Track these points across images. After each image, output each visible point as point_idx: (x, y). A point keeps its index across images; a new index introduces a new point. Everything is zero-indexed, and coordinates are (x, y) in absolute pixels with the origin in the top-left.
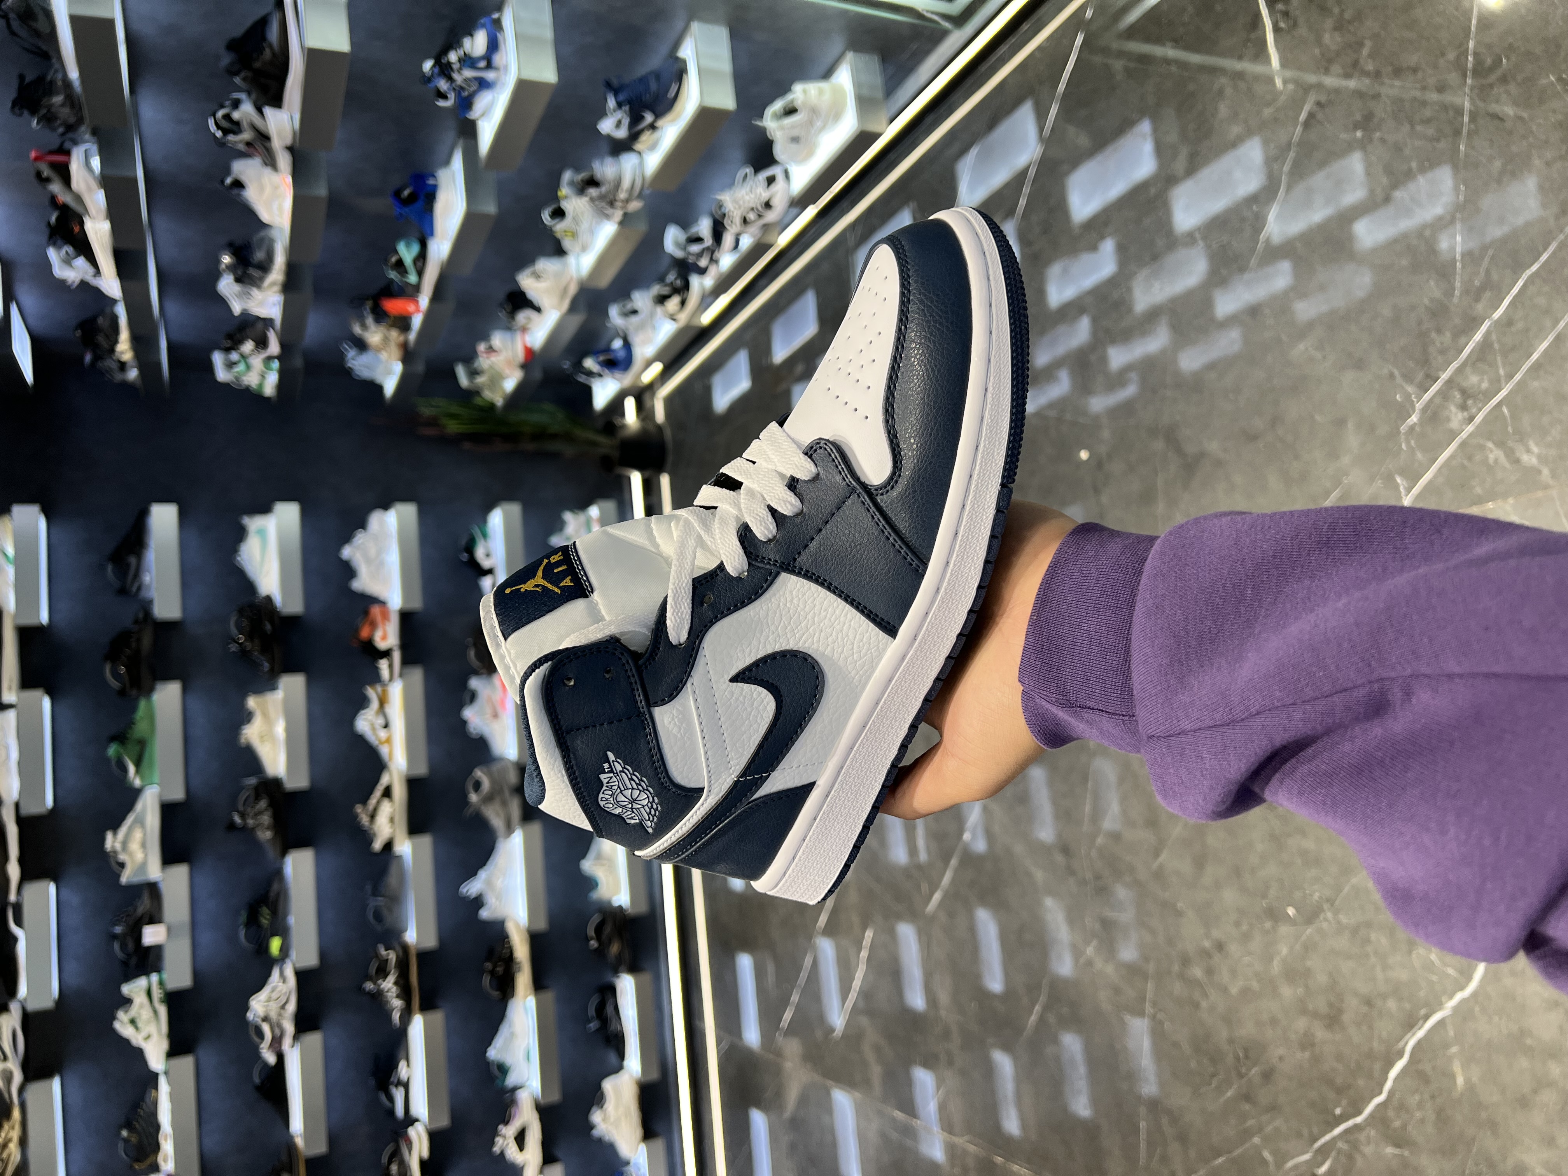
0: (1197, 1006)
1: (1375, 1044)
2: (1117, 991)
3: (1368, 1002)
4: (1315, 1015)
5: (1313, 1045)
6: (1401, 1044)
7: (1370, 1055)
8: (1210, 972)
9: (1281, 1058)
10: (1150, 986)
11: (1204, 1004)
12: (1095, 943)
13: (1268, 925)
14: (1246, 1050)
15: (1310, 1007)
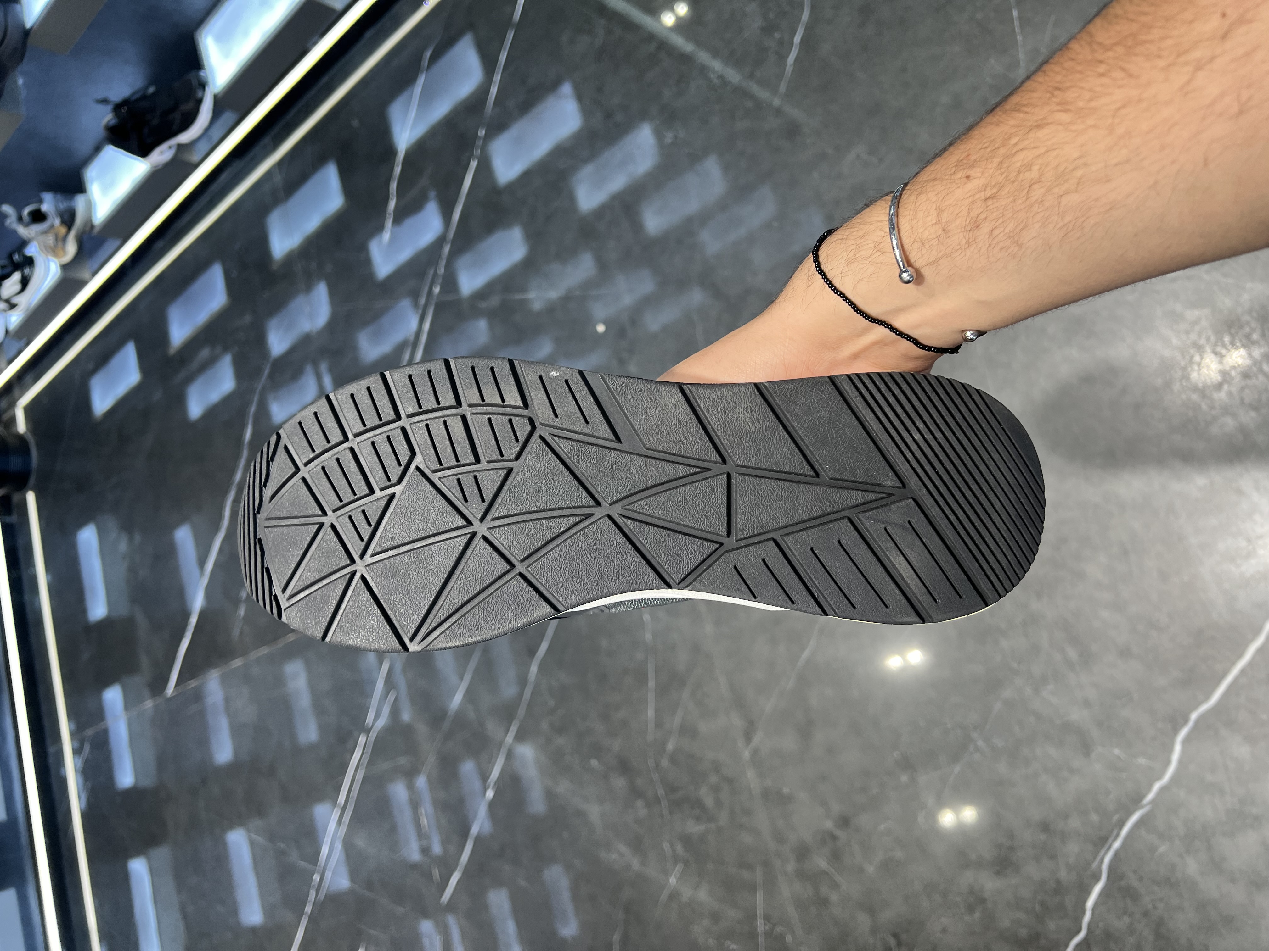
0: (823, 902)
1: (1063, 874)
2: (715, 917)
3: (1045, 827)
4: (979, 864)
5: (982, 901)
6: (1095, 865)
7: (1059, 889)
8: (836, 856)
9: (944, 931)
10: (760, 897)
11: (834, 897)
12: (679, 868)
13: (904, 778)
14: (896, 936)
15: (973, 857)
